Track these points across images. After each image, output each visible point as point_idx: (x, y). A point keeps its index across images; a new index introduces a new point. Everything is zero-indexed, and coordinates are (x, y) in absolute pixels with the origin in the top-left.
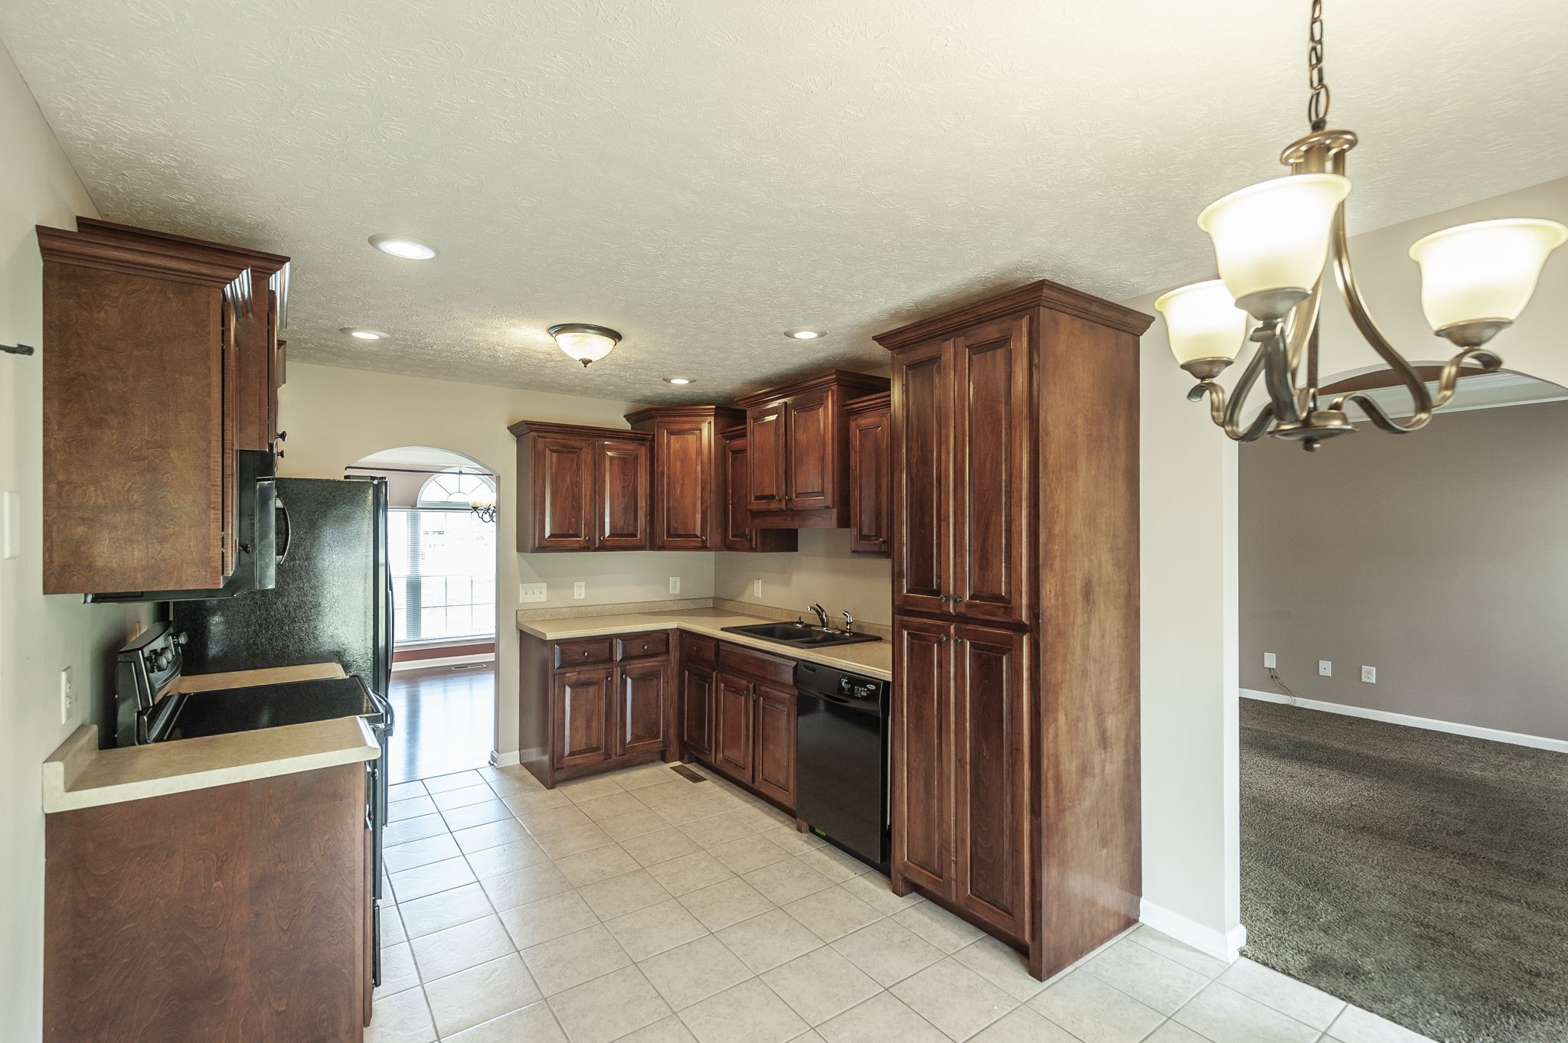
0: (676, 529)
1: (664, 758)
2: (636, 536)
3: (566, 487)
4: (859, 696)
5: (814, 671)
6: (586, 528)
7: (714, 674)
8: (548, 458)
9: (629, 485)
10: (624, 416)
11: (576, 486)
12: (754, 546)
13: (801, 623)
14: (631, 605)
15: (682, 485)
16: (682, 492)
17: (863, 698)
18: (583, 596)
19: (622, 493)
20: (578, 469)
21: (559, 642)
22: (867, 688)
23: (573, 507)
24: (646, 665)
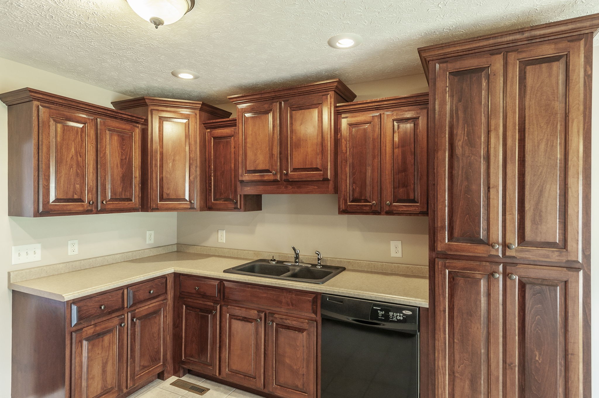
0: (168, 195)
1: (161, 376)
2: (131, 201)
3: (71, 156)
4: (395, 319)
5: (342, 302)
6: (90, 193)
7: (218, 307)
8: (52, 128)
9: (126, 158)
10: (112, 103)
11: (80, 156)
12: (239, 207)
13: (274, 260)
14: (118, 256)
15: (174, 160)
16: (173, 165)
17: (399, 321)
18: (76, 252)
19: (121, 164)
20: (82, 141)
21: (75, 302)
22: (403, 313)
23: (77, 174)
24: (151, 306)
